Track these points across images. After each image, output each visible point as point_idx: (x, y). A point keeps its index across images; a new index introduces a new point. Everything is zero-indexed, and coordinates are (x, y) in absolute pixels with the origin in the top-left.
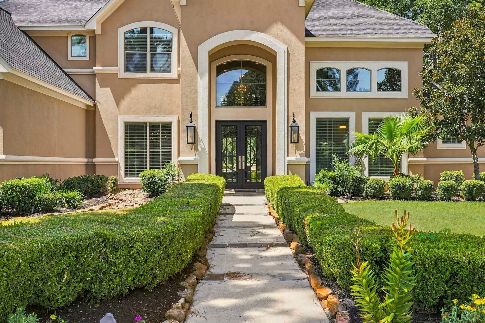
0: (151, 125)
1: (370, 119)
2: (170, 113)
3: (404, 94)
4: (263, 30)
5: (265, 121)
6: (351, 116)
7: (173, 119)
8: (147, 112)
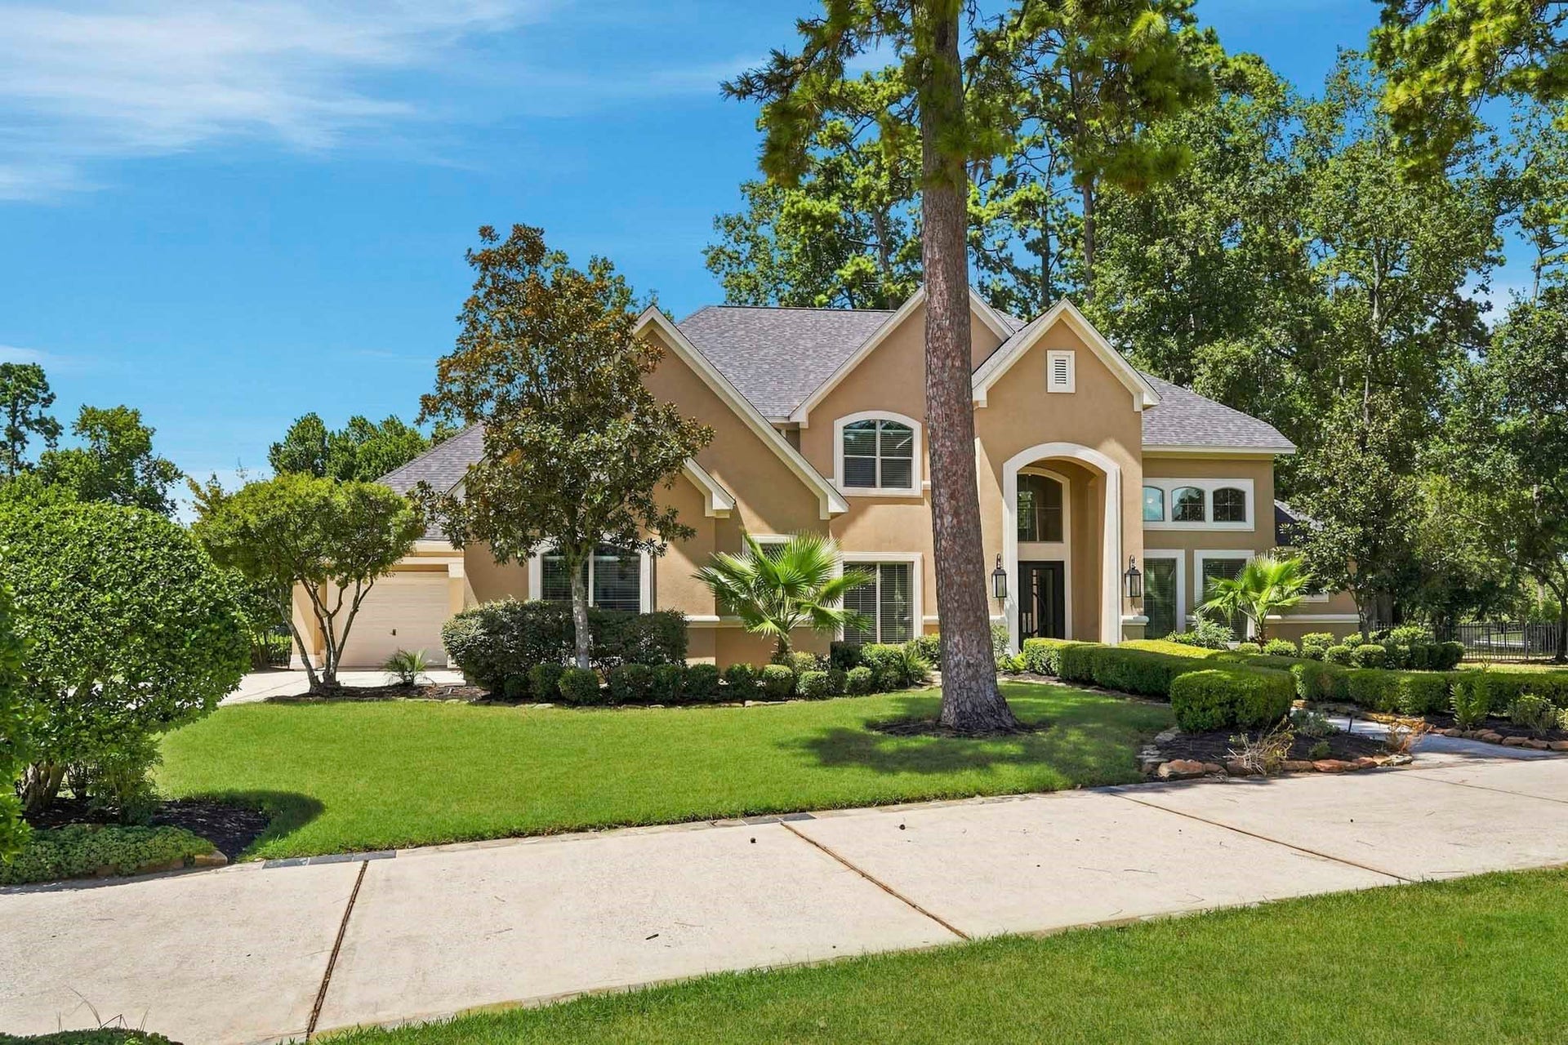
0: (881, 567)
1: (1204, 560)
2: (911, 549)
3: (1249, 525)
4: (1094, 446)
5: (1062, 563)
6: (1179, 555)
7: (914, 557)
8: (878, 548)
